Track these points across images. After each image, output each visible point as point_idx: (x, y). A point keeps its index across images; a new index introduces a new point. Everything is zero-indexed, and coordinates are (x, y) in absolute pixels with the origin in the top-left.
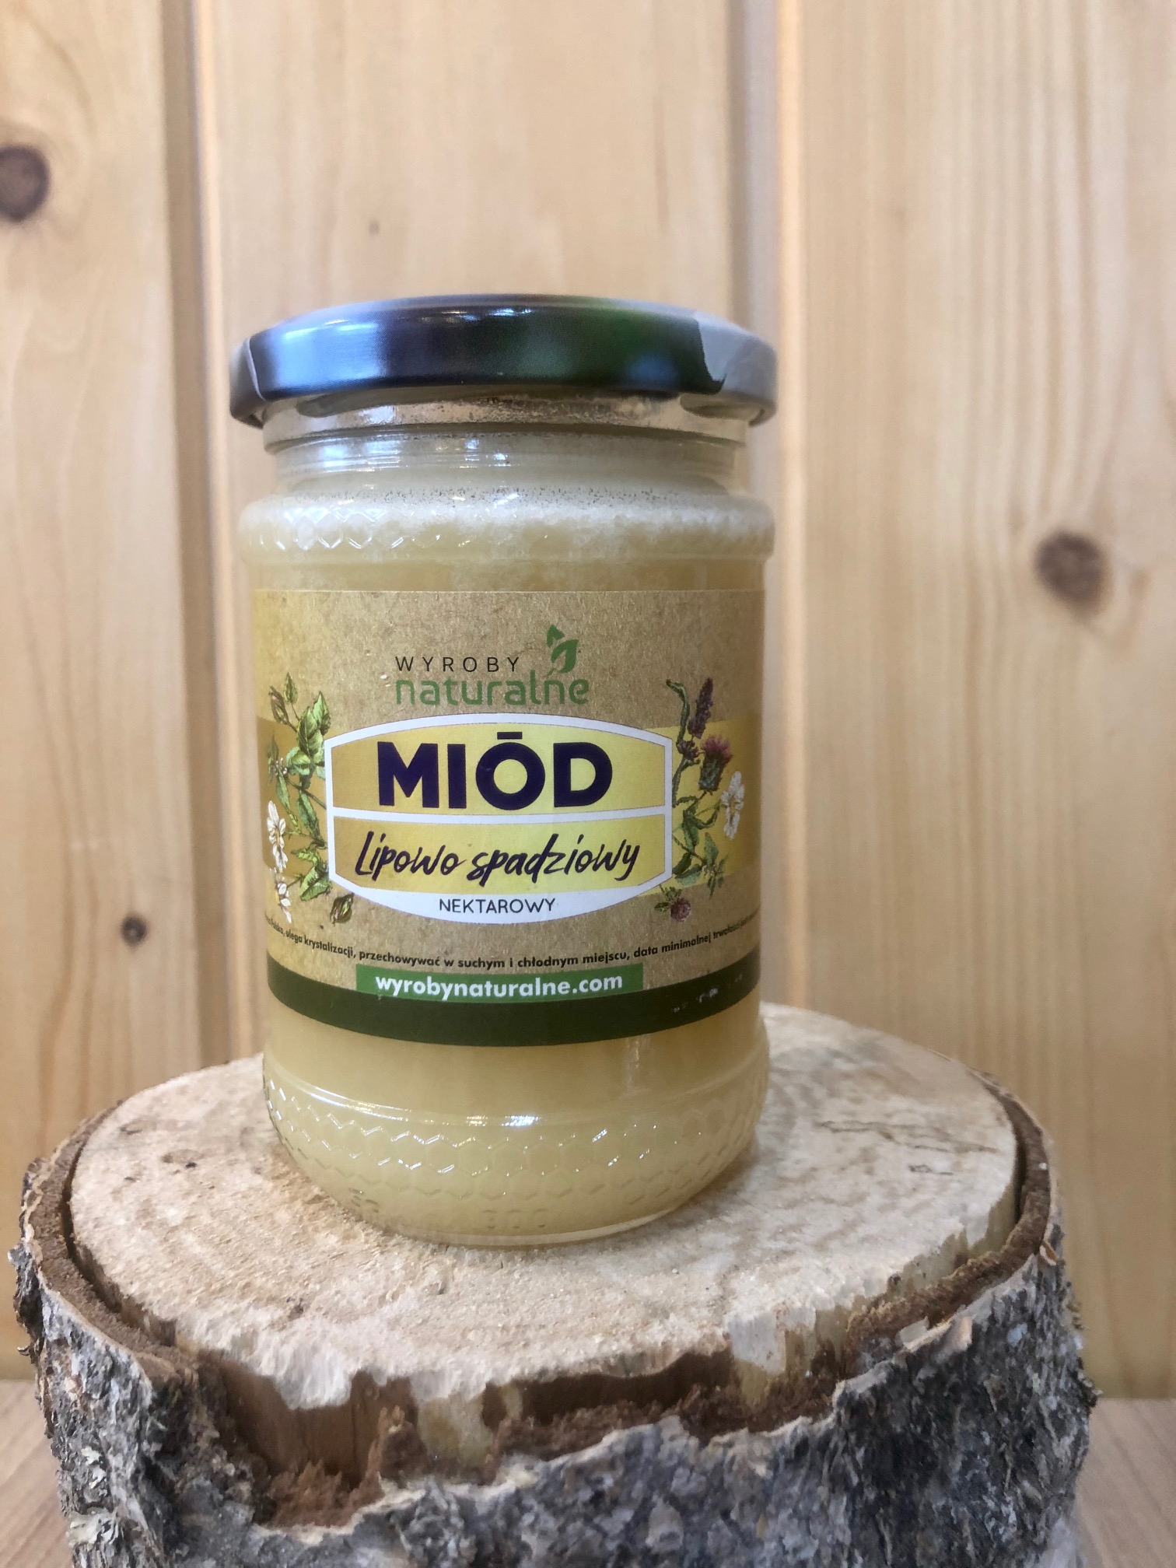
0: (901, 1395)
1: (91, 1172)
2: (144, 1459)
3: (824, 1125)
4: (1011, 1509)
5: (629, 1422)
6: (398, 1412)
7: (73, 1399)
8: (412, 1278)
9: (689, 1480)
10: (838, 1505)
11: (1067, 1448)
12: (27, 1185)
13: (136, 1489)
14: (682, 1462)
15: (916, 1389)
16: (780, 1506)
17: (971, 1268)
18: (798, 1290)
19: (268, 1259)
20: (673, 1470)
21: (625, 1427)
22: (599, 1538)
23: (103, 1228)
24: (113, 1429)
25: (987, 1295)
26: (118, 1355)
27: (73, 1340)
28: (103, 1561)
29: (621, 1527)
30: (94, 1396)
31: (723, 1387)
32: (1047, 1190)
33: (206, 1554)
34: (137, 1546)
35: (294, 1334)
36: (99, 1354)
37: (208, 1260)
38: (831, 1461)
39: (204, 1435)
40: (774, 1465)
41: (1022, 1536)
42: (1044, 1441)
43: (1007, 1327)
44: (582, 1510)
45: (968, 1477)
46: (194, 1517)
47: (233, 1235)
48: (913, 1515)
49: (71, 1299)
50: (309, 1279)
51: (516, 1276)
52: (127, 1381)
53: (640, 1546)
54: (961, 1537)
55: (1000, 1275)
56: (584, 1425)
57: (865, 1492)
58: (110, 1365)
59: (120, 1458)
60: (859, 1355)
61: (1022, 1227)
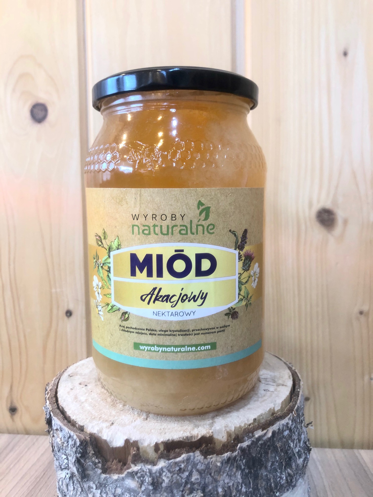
0: (255, 447)
1: (62, 387)
2: (77, 458)
4: (284, 476)
5: (188, 452)
6: (135, 449)
7: (59, 443)
8: (139, 417)
9: (201, 466)
10: (238, 473)
11: (302, 461)
12: (46, 390)
13: (75, 465)
14: (200, 462)
15: (258, 447)
16: (223, 473)
17: (274, 417)
18: (231, 422)
19: (105, 411)
20: (198, 463)
22: (181, 479)
23: (66, 402)
24: (69, 451)
25: (278, 423)
26: (71, 433)
27: (60, 429)
28: (66, 482)
29: (186, 476)
30: (65, 443)
31: (211, 444)
32: (298, 396)
33: (91, 481)
34: (75, 478)
35: (111, 429)
36: (66, 433)
37: (91, 411)
39: (91, 452)
40: (222, 463)
41: (288, 483)
42: (294, 459)
43: (283, 431)
44: (177, 472)
45: (273, 467)
46: (88, 472)
47: (97, 404)
48: (258, 476)
49: (59, 419)
50: (115, 416)
52: (73, 439)
53: (190, 481)
54: (270, 482)
55: (282, 418)
56: (177, 452)
57: (246, 470)
58: (69, 435)
59: (71, 457)
60: (244, 437)
61: (290, 406)
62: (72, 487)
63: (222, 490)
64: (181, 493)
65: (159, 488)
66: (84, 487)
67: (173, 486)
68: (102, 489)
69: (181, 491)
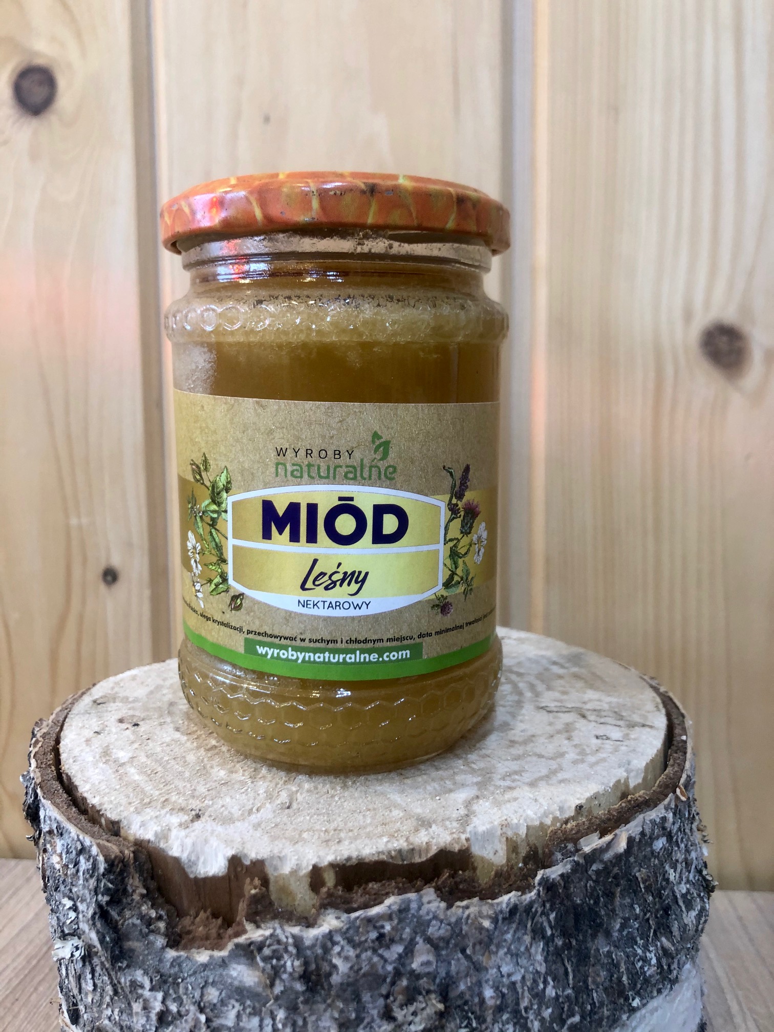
0: (581, 880)
1: (73, 728)
2: (99, 906)
3: (542, 708)
4: (653, 955)
5: (402, 891)
6: (257, 881)
7: (58, 868)
8: (270, 799)
9: (440, 928)
10: (537, 948)
11: (693, 918)
12: (34, 735)
13: (94, 924)
14: (435, 917)
15: (590, 878)
16: (499, 946)
17: (630, 801)
18: (516, 812)
19: (181, 784)
20: (430, 921)
21: (399, 894)
22: (382, 962)
23: (78, 763)
24: (81, 887)
25: (639, 818)
26: (85, 841)
27: (58, 831)
28: (75, 970)
29: (396, 956)
30: (70, 866)
31: (464, 871)
32: (685, 753)
33: (137, 967)
34: (96, 961)
35: (193, 831)
36: (73, 840)
37: (142, 785)
38: (533, 919)
39: (137, 891)
40: (495, 920)
41: (660, 973)
42: (677, 913)
43: (652, 839)
44: (371, 945)
45: (625, 933)
46: (130, 943)
47: (159, 769)
48: (587, 956)
49: (56, 805)
50: (205, 797)
51: (337, 799)
52: (90, 857)
53: (408, 968)
54: (619, 971)
55: (649, 806)
56: (373, 892)
57: (556, 939)
58: (79, 847)
59: (85, 905)
60: (553, 854)
61: (667, 775)
62: (90, 982)
63: (494, 992)
64: (381, 1002)
65: (323, 988)
66: (119, 983)
67: (361, 982)
68: (168, 991)
69: (382, 996)
